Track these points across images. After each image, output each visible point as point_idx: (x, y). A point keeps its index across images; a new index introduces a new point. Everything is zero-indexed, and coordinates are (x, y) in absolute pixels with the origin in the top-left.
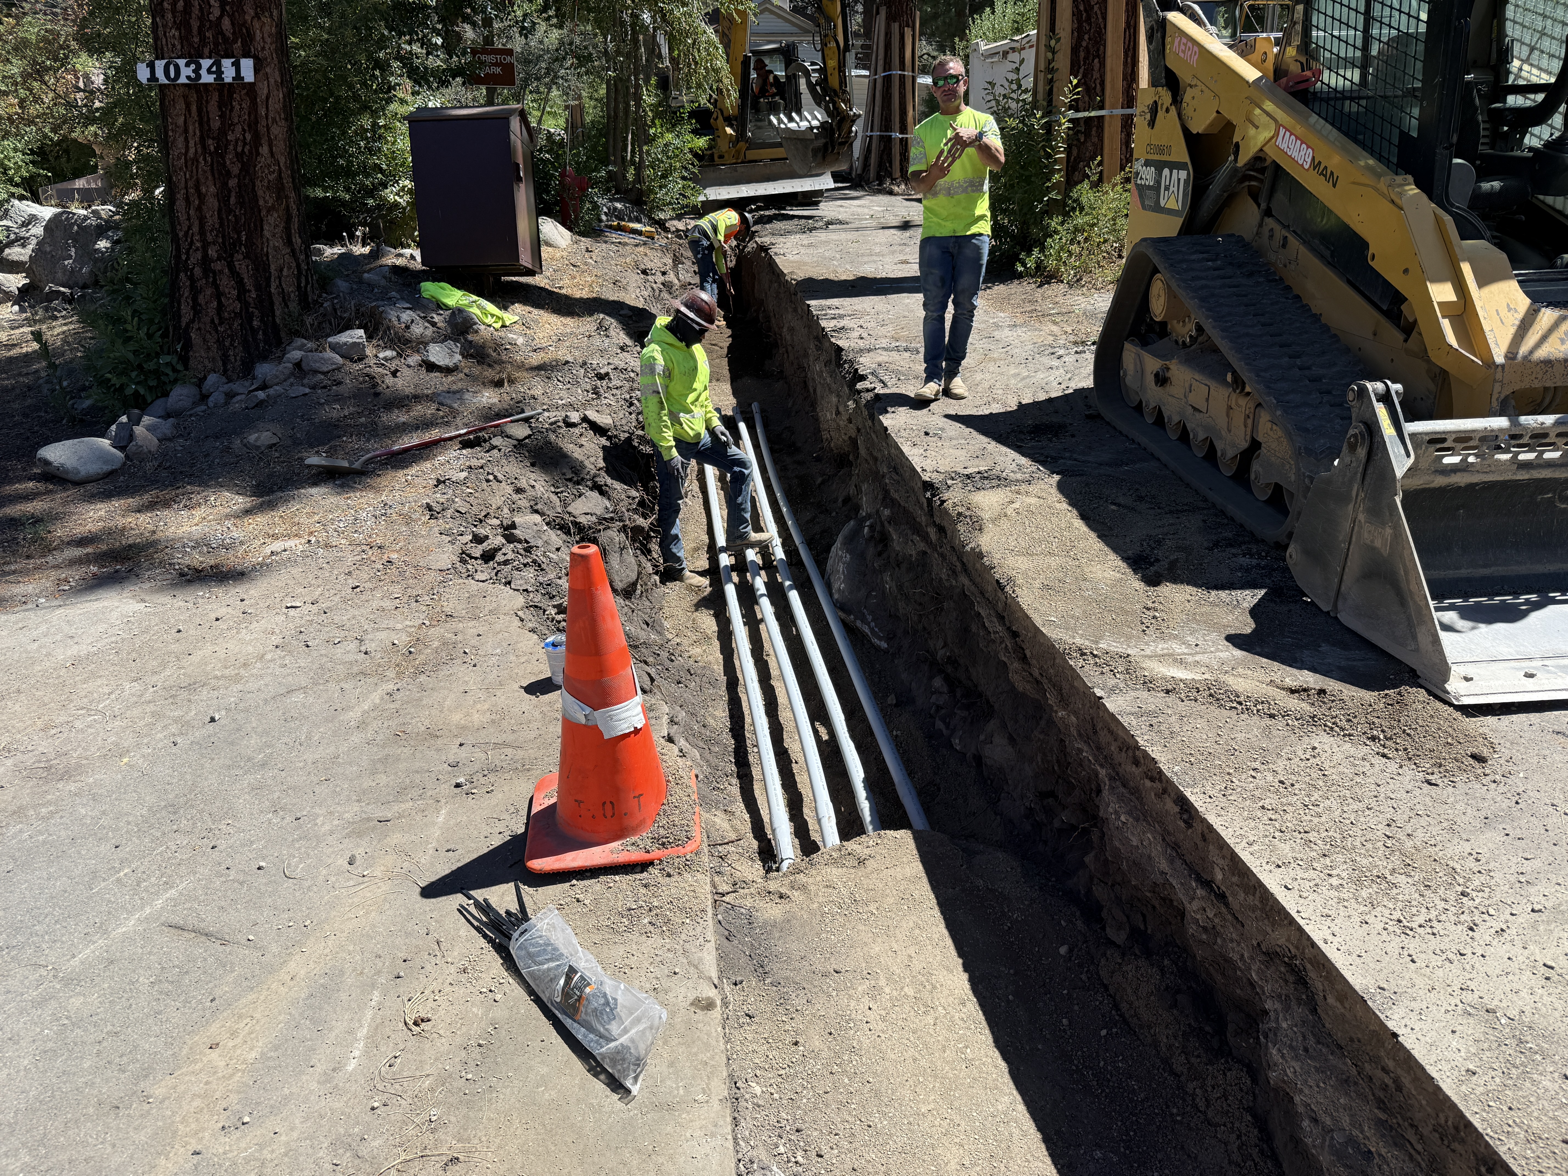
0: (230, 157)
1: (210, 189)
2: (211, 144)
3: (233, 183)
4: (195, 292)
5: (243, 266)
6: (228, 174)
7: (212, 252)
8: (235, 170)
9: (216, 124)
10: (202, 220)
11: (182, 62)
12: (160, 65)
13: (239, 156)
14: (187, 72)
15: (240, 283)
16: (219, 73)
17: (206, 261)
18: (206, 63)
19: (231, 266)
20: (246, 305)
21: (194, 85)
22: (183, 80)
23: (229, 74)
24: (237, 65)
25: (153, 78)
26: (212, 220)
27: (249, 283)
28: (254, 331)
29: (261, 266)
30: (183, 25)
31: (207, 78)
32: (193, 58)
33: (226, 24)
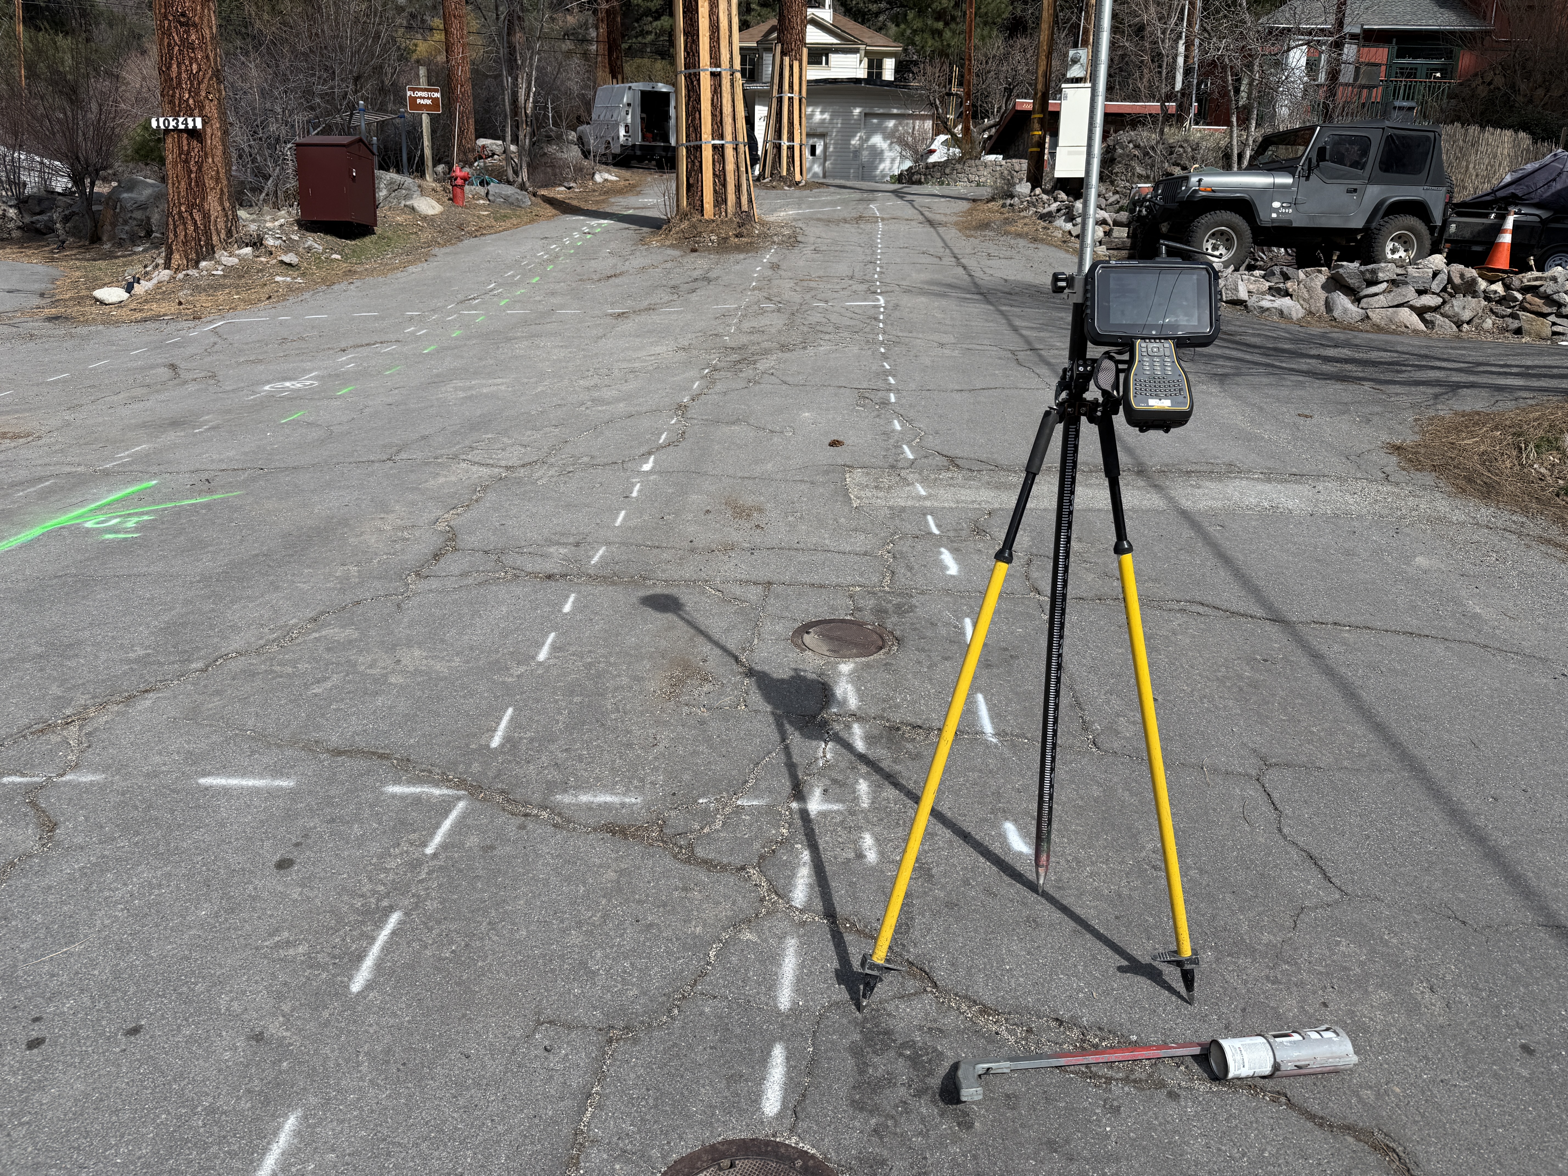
0: (192, 164)
2: (184, 157)
3: (193, 176)
5: (196, 214)
6: (191, 172)
7: (183, 209)
8: (194, 169)
9: (186, 148)
10: (179, 193)
11: (171, 119)
12: (161, 120)
13: (196, 163)
14: (173, 124)
15: (195, 223)
16: (187, 124)
17: (180, 213)
18: (181, 119)
19: (191, 214)
20: (198, 233)
21: (176, 130)
22: (171, 127)
23: (191, 124)
24: (194, 120)
25: (158, 126)
27: (200, 223)
28: (201, 247)
29: (206, 216)
30: (172, 102)
31: (181, 127)
32: (176, 116)
33: (191, 101)
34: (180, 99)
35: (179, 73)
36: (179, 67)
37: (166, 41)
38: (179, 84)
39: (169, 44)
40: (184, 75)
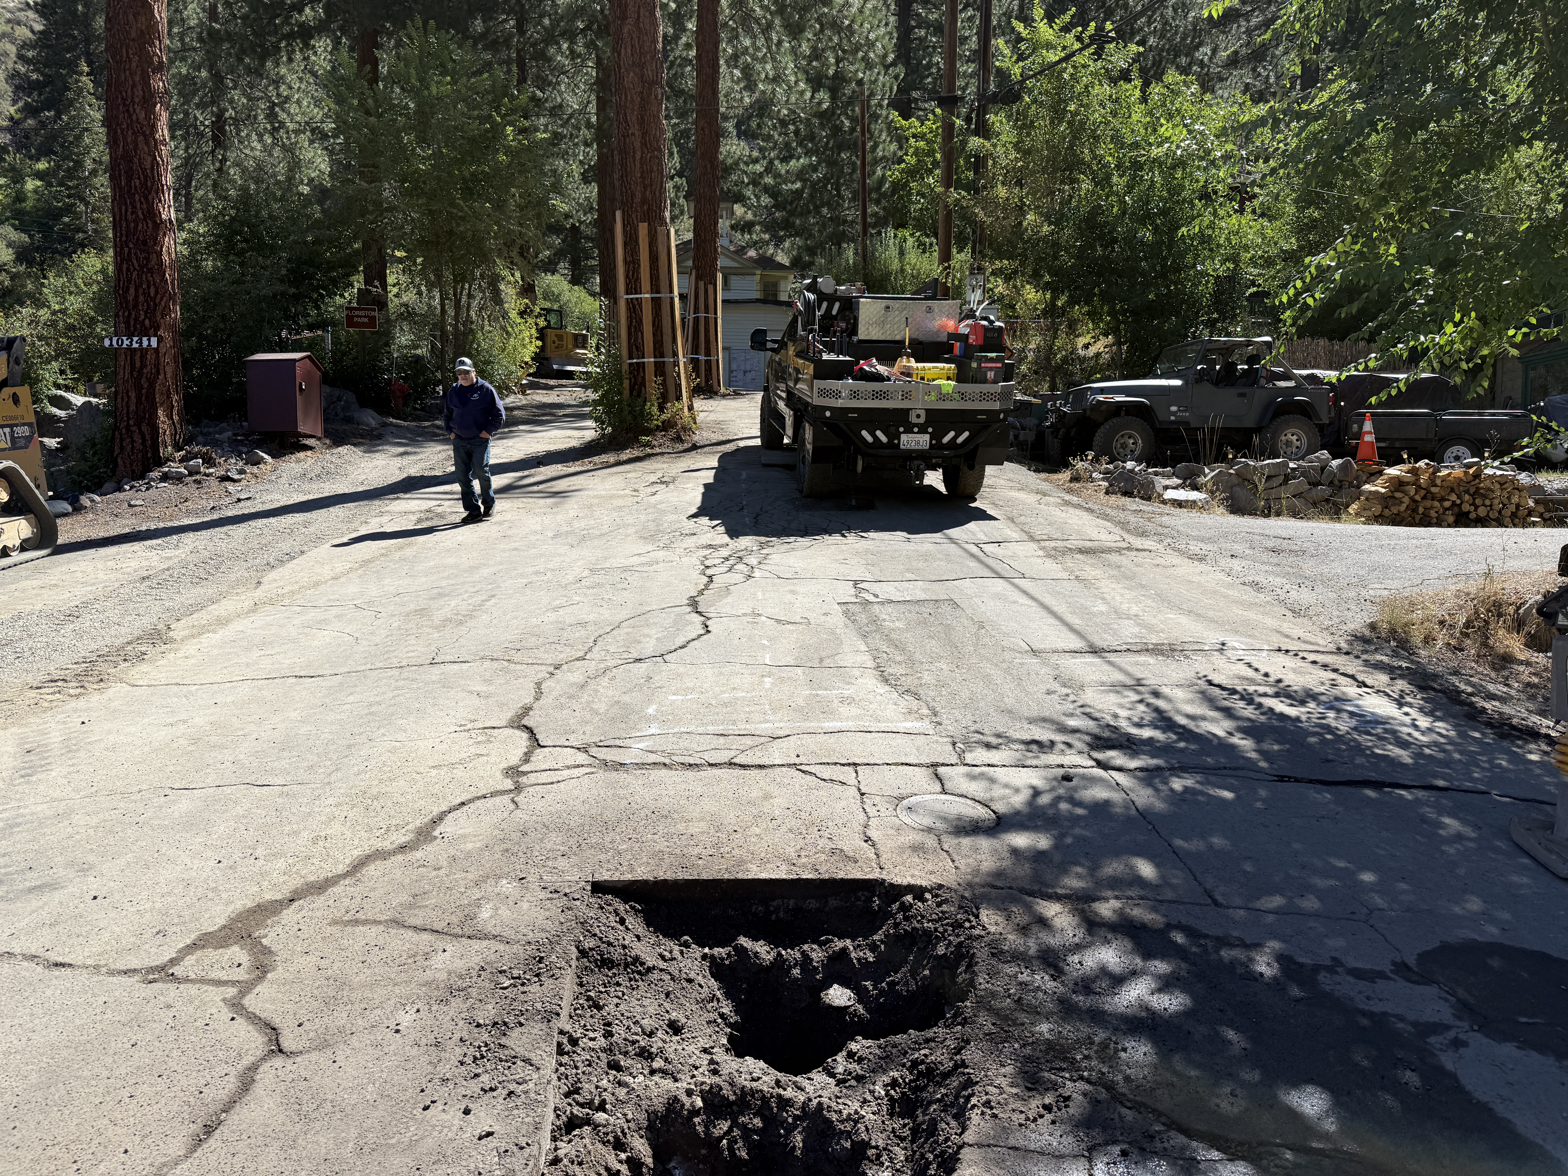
0: (143, 380)
1: (133, 395)
2: (135, 374)
3: (144, 391)
4: (122, 440)
5: (144, 428)
6: (142, 388)
8: (146, 386)
9: (138, 365)
10: (127, 408)
11: (125, 338)
12: (115, 339)
13: (148, 379)
14: (126, 342)
15: (142, 437)
16: (141, 343)
17: (128, 427)
18: (136, 339)
20: (145, 446)
21: (130, 349)
22: (125, 346)
23: (145, 343)
24: (149, 340)
25: (111, 345)
26: (133, 407)
27: (148, 437)
28: (148, 459)
29: (154, 429)
30: (127, 323)
31: (135, 345)
32: (130, 337)
33: (147, 322)
34: (136, 319)
35: (136, 296)
36: (136, 290)
37: (125, 266)
38: (136, 306)
39: (128, 269)
40: (141, 298)
